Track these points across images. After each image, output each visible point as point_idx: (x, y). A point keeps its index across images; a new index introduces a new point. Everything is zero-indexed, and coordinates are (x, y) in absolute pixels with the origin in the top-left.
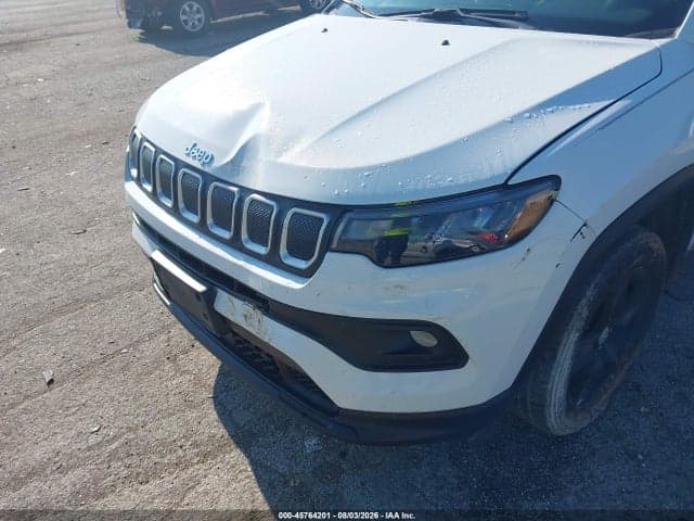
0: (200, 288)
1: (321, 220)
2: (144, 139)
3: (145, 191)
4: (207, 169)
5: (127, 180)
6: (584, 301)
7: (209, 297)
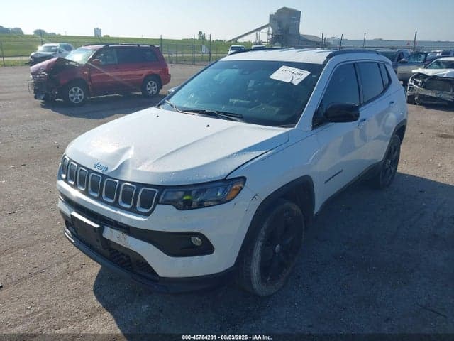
0: (97, 226)
1: (155, 192)
2: (71, 160)
3: (70, 184)
4: (105, 173)
5: (59, 179)
6: (263, 229)
7: (101, 230)
